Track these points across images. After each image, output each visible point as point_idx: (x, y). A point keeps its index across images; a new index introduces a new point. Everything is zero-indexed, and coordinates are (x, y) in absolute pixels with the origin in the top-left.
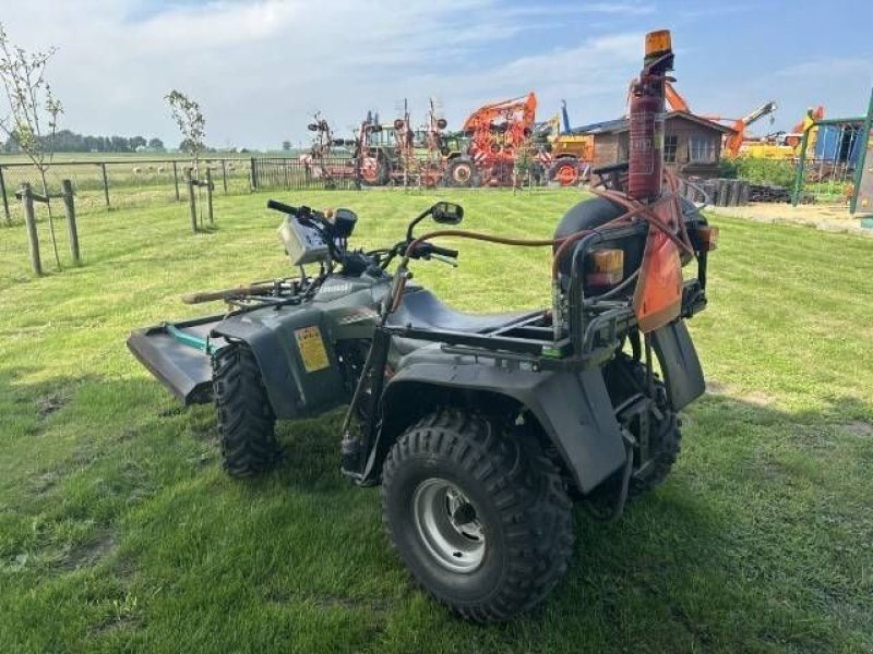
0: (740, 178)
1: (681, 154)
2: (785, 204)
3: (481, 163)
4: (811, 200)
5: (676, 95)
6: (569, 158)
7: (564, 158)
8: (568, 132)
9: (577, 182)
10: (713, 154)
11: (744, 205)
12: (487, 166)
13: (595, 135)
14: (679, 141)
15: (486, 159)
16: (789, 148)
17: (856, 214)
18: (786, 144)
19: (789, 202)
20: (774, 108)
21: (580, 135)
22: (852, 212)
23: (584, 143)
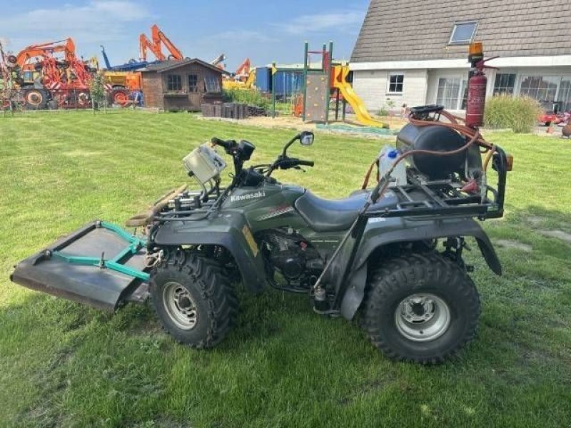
0: (235, 102)
1: (200, 86)
2: (264, 117)
3: (57, 90)
4: (275, 114)
5: (174, 47)
6: (120, 88)
7: (117, 88)
8: (110, 69)
9: (130, 104)
10: (218, 87)
11: (247, 118)
12: (62, 94)
13: (142, 72)
14: (198, 78)
15: (60, 88)
16: (243, 83)
17: (306, 121)
18: (241, 80)
19: (266, 115)
20: (224, 58)
21: (120, 71)
22: (304, 120)
23: (125, 77)
